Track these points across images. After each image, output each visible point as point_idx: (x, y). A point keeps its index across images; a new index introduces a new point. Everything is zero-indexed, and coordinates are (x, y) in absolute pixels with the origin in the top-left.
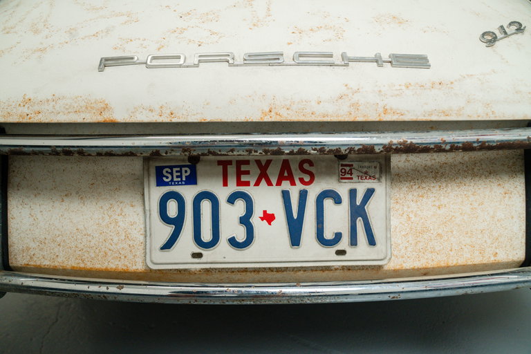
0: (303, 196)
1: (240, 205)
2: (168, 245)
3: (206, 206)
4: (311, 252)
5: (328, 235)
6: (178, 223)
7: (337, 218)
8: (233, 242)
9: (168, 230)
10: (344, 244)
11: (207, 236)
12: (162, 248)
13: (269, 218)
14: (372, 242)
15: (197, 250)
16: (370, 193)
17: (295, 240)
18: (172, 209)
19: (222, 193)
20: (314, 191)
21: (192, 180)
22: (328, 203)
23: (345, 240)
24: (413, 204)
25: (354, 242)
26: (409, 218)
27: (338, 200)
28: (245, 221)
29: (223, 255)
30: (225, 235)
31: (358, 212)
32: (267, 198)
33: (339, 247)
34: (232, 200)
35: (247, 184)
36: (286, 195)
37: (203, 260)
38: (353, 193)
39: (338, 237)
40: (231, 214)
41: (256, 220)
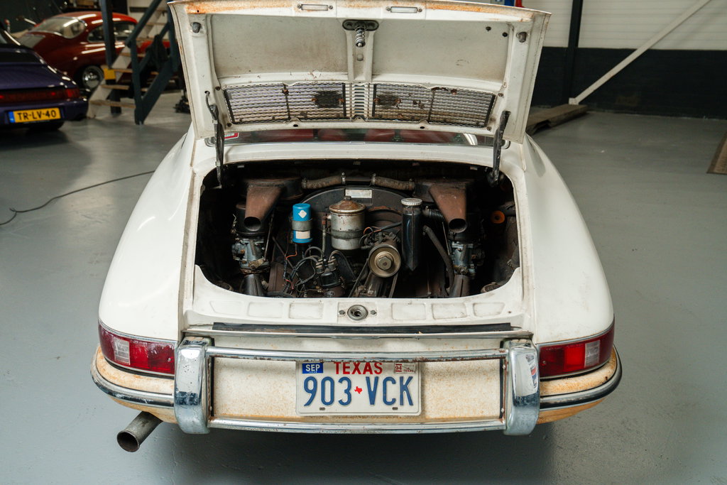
0: (377, 379)
1: (345, 383)
2: (308, 404)
3: (328, 384)
4: (380, 408)
5: (389, 399)
6: (313, 392)
7: (394, 391)
8: (341, 402)
9: (309, 396)
10: (397, 404)
11: (328, 399)
12: (305, 405)
13: (359, 390)
14: (411, 403)
15: (323, 406)
16: (410, 378)
17: (372, 401)
18: (311, 385)
19: (336, 378)
20: (382, 377)
21: (321, 371)
22: (389, 383)
23: (398, 402)
24: (435, 384)
25: (402, 403)
26: (433, 392)
27: (394, 382)
28: (347, 391)
29: (336, 408)
30: (337, 399)
31: (404, 388)
32: (358, 380)
33: (395, 406)
34: (341, 381)
35: (348, 373)
36: (368, 379)
37: (325, 411)
38: (402, 379)
39: (394, 401)
40: (340, 388)
41: (352, 391)
